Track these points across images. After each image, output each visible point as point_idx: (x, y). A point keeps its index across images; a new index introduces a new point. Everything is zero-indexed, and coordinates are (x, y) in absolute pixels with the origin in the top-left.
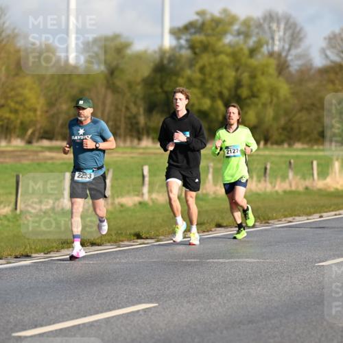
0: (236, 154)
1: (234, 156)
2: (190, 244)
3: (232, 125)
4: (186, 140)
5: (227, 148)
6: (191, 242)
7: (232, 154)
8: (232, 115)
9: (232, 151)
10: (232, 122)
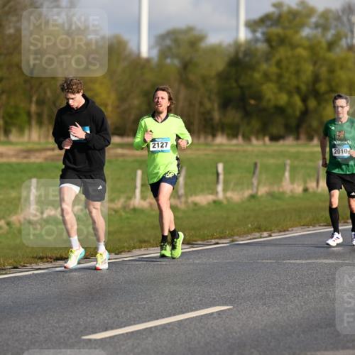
0: (165, 149)
1: (162, 151)
2: (96, 269)
3: (161, 113)
4: (84, 138)
5: (153, 140)
6: (97, 266)
7: (160, 149)
8: (160, 100)
9: (160, 145)
10: (161, 109)
